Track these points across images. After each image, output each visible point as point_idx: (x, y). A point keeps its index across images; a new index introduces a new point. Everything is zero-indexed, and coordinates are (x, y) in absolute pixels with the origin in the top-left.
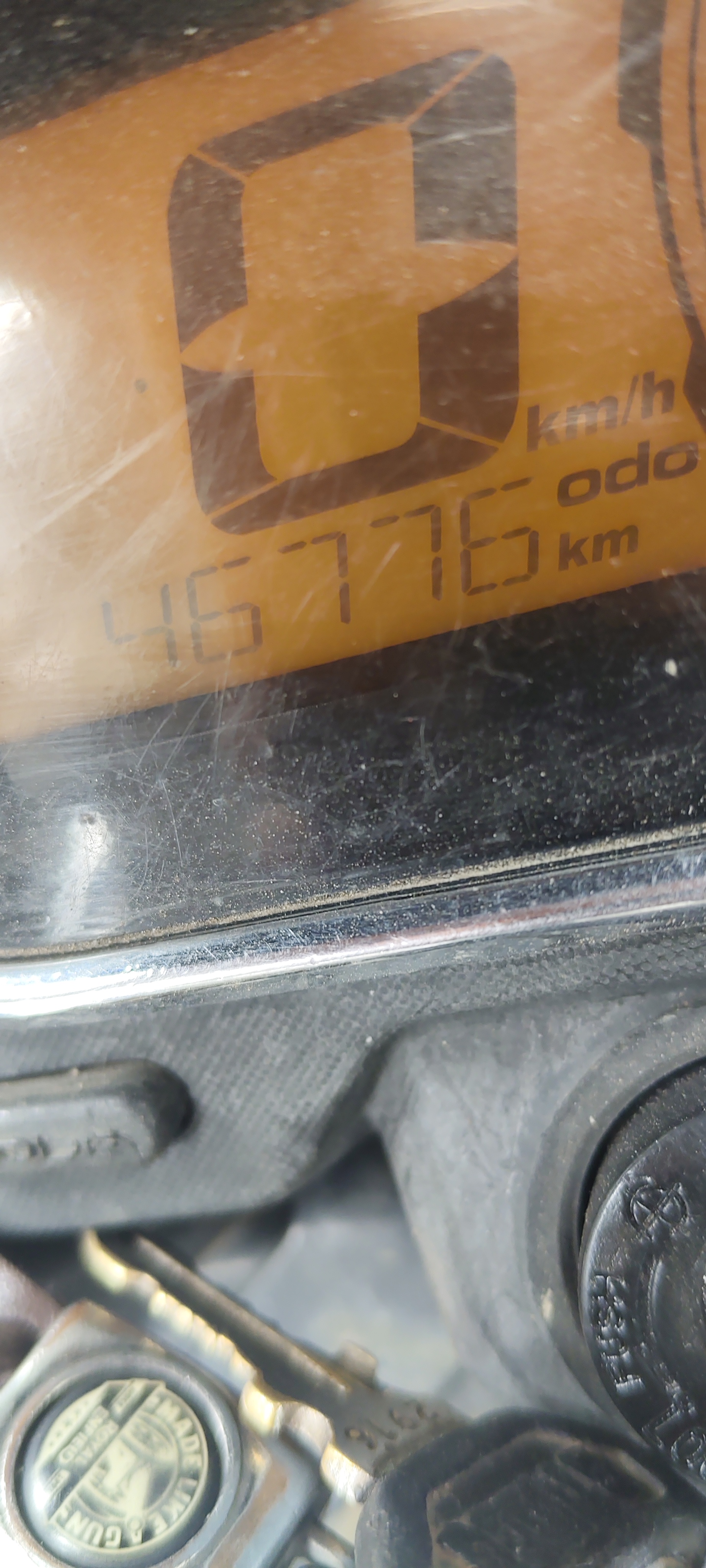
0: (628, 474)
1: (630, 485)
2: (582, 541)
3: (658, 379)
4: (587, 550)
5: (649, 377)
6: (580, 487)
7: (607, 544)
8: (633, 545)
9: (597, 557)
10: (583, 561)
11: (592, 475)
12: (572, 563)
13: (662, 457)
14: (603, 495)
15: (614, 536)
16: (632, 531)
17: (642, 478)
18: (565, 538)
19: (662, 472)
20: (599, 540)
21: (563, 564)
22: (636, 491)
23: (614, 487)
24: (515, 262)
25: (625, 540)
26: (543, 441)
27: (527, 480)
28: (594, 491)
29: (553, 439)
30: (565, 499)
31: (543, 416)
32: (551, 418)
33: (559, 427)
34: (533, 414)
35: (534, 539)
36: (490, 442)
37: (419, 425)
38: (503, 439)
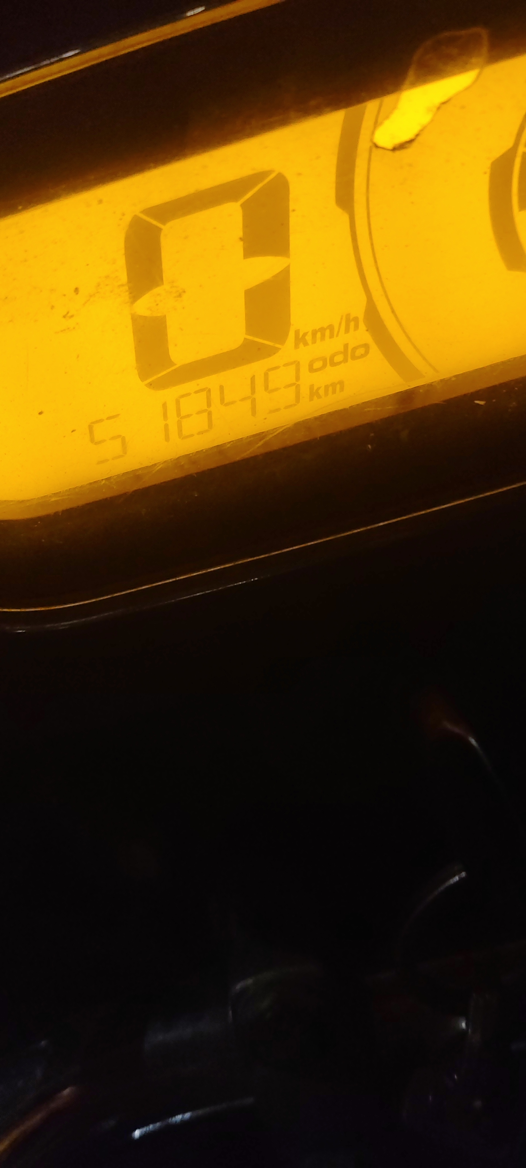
0: (339, 358)
1: (339, 363)
2: (320, 388)
4: (322, 392)
5: (348, 315)
6: (318, 365)
7: (330, 389)
8: (342, 389)
9: (326, 394)
10: (319, 397)
11: (324, 360)
12: (315, 398)
13: (354, 350)
14: (328, 367)
15: (333, 385)
16: (341, 383)
17: (345, 360)
18: (312, 387)
19: (354, 358)
20: (327, 387)
21: (311, 399)
22: (343, 364)
23: (333, 364)
24: (289, 266)
25: (338, 387)
26: (301, 345)
27: (295, 362)
28: (324, 366)
29: (306, 344)
30: (311, 369)
31: (301, 334)
32: (305, 334)
33: (309, 338)
34: (297, 332)
35: (298, 387)
36: (277, 346)
37: (245, 339)
38: (283, 344)
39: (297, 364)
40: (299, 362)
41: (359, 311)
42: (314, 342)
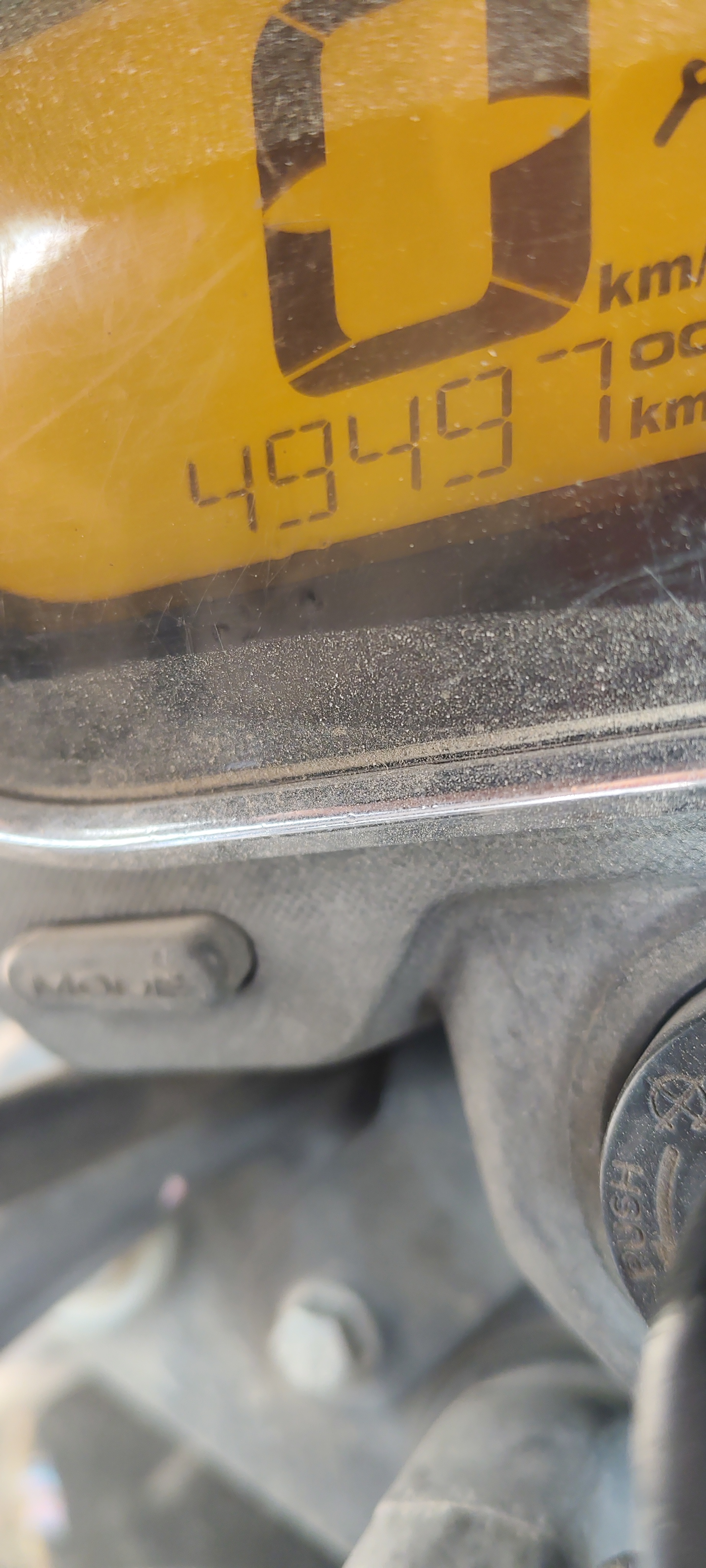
0: (702, 337)
1: (702, 350)
2: (654, 408)
4: (659, 416)
6: (654, 349)
7: (681, 411)
9: (671, 422)
10: (655, 428)
11: (666, 336)
12: (643, 430)
14: (676, 360)
15: (688, 402)
18: (637, 402)
20: (673, 406)
21: (635, 432)
23: (688, 351)
24: (587, 117)
25: (699, 407)
26: (615, 301)
27: (599, 342)
28: (667, 354)
29: (626, 299)
30: (638, 362)
31: (615, 275)
32: (625, 276)
33: (633, 286)
34: (607, 270)
35: (605, 403)
36: (565, 303)
37: (491, 285)
38: (575, 298)
39: (607, 348)
40: (609, 343)
42: (644, 292)
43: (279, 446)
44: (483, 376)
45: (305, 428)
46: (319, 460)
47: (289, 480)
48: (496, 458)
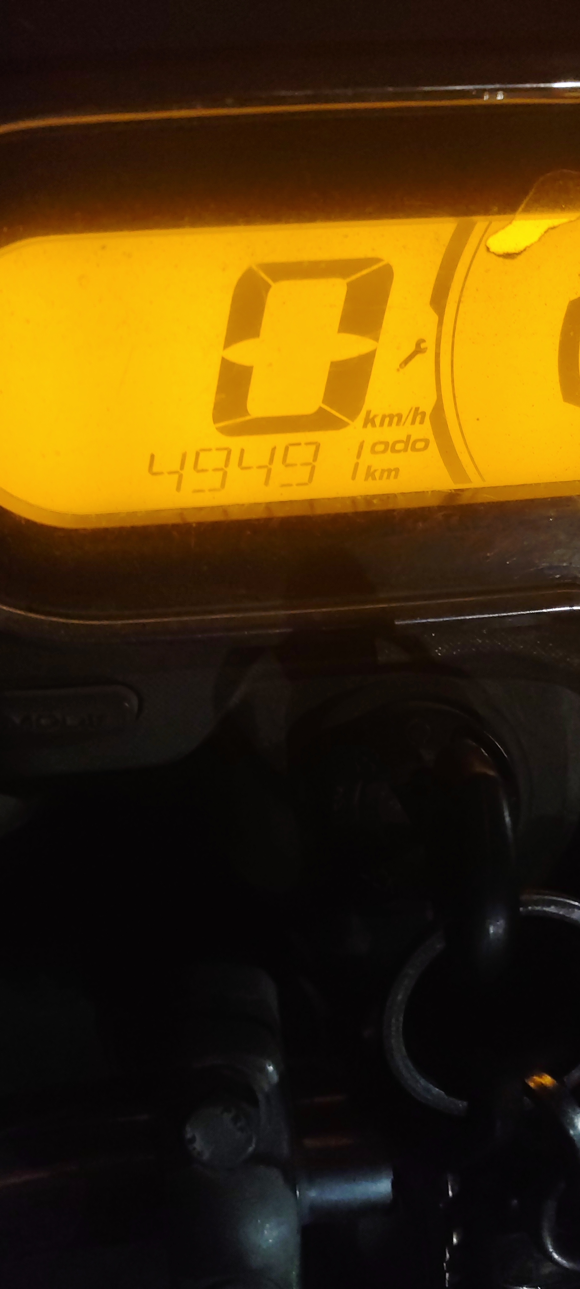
0: (399, 446)
1: (400, 451)
2: (375, 471)
3: (420, 411)
4: (377, 475)
5: (417, 409)
6: (381, 448)
7: (386, 474)
8: (396, 476)
9: (381, 478)
10: (374, 479)
11: (386, 444)
12: (370, 479)
13: (415, 442)
14: (389, 453)
15: (390, 471)
16: (397, 470)
17: (405, 450)
18: (369, 468)
19: (414, 449)
20: (383, 471)
21: (366, 479)
22: (402, 453)
23: (394, 450)
24: (375, 351)
25: (393, 473)
26: (369, 425)
27: (360, 440)
28: (385, 450)
29: (374, 425)
30: (373, 451)
31: (371, 416)
32: (375, 416)
33: (377, 421)
34: (369, 413)
35: (357, 465)
36: (348, 421)
37: (320, 408)
38: (353, 421)
39: (362, 443)
40: (363, 441)
41: (428, 406)
42: (381, 425)
43: (202, 455)
44: (307, 444)
45: (218, 449)
46: (222, 465)
47: (203, 471)
48: (306, 480)
